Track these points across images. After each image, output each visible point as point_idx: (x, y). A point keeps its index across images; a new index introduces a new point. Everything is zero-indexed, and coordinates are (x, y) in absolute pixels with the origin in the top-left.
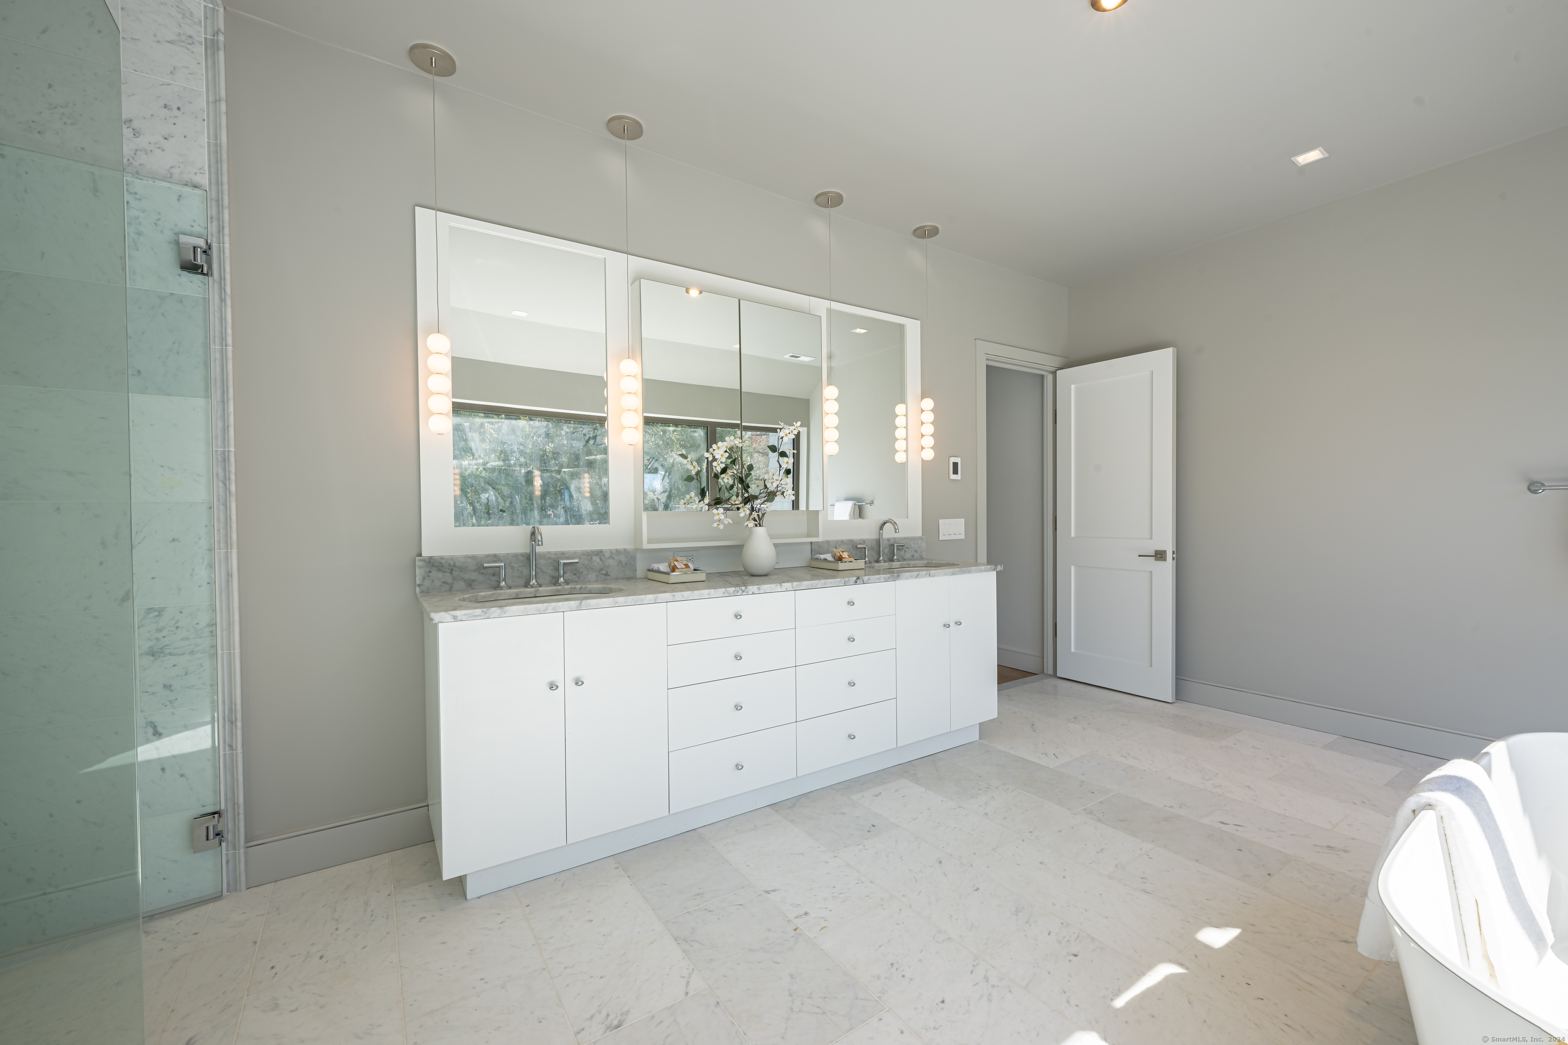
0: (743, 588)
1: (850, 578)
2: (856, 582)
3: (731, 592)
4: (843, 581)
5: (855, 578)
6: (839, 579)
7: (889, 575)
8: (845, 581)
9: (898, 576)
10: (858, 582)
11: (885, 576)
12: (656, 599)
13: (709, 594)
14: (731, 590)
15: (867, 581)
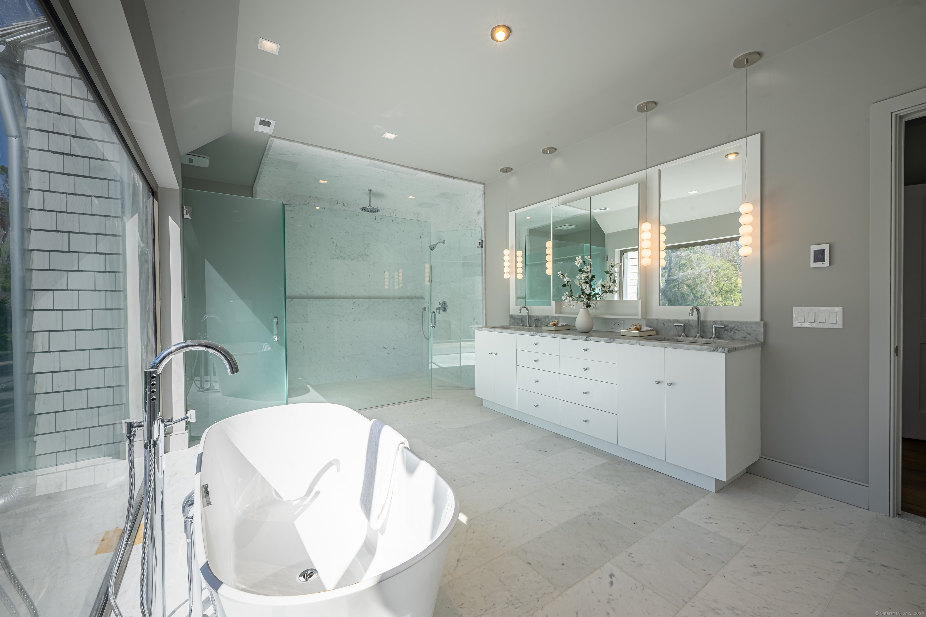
0: (536, 333)
1: (583, 337)
2: (586, 339)
3: (532, 334)
4: (579, 337)
5: (586, 337)
6: (577, 336)
7: (607, 339)
8: (580, 338)
9: (614, 340)
10: (587, 339)
11: (604, 339)
12: (511, 332)
13: (525, 333)
14: (532, 333)
15: (593, 340)
